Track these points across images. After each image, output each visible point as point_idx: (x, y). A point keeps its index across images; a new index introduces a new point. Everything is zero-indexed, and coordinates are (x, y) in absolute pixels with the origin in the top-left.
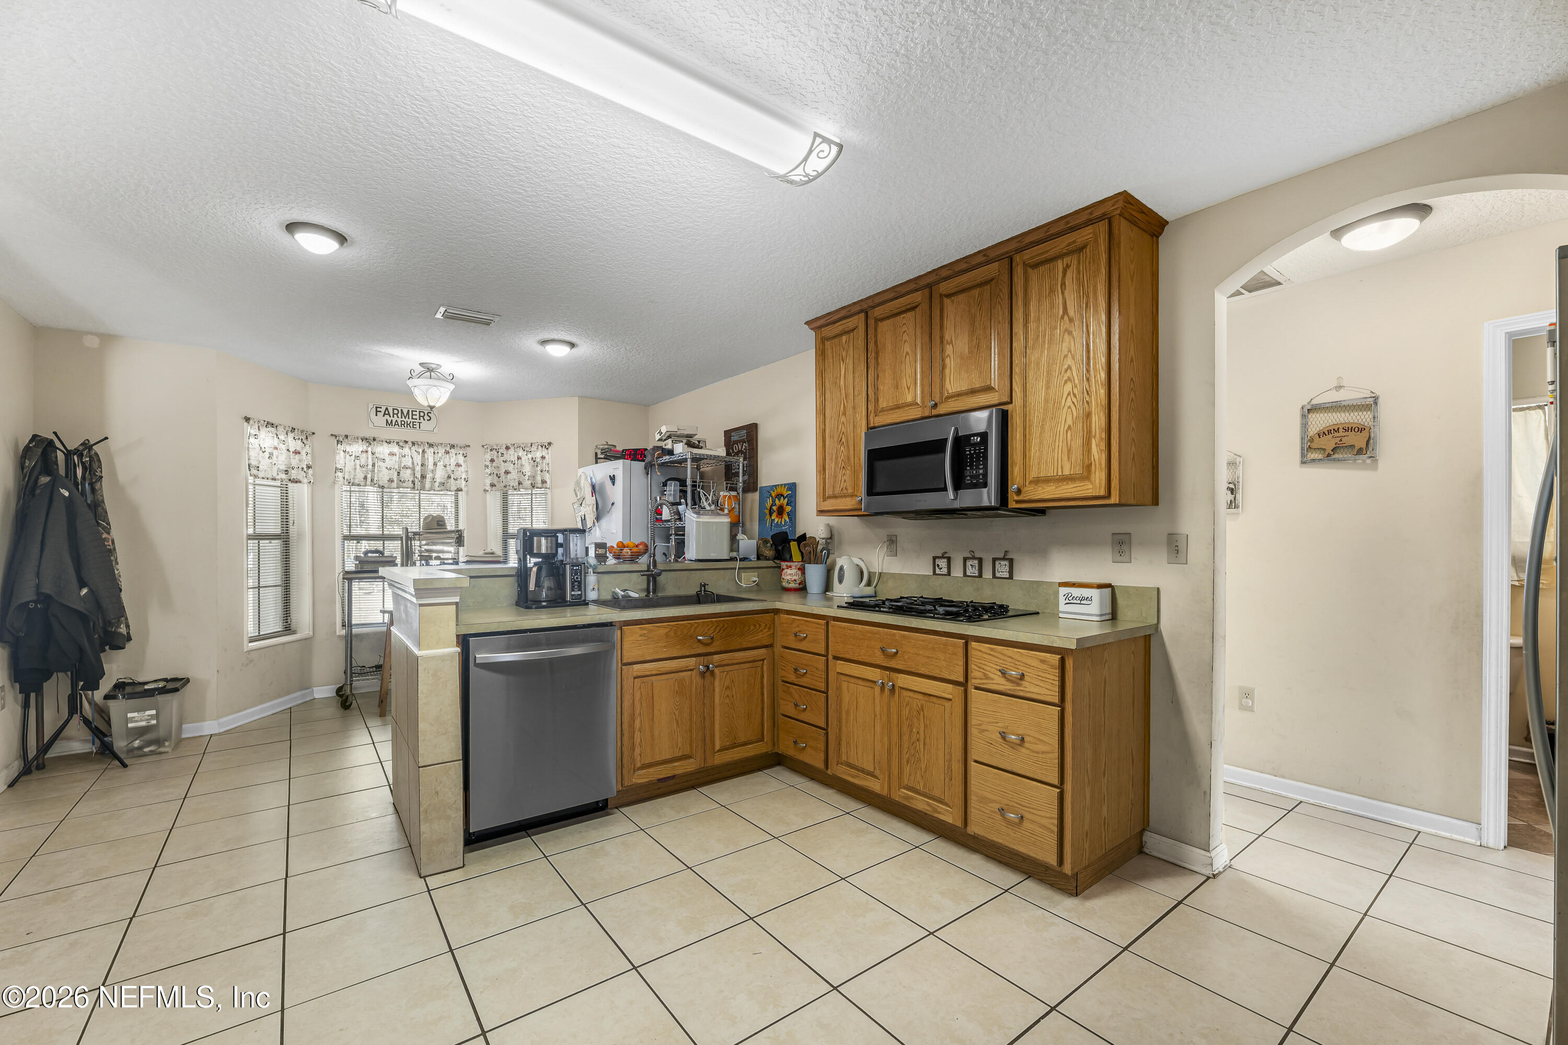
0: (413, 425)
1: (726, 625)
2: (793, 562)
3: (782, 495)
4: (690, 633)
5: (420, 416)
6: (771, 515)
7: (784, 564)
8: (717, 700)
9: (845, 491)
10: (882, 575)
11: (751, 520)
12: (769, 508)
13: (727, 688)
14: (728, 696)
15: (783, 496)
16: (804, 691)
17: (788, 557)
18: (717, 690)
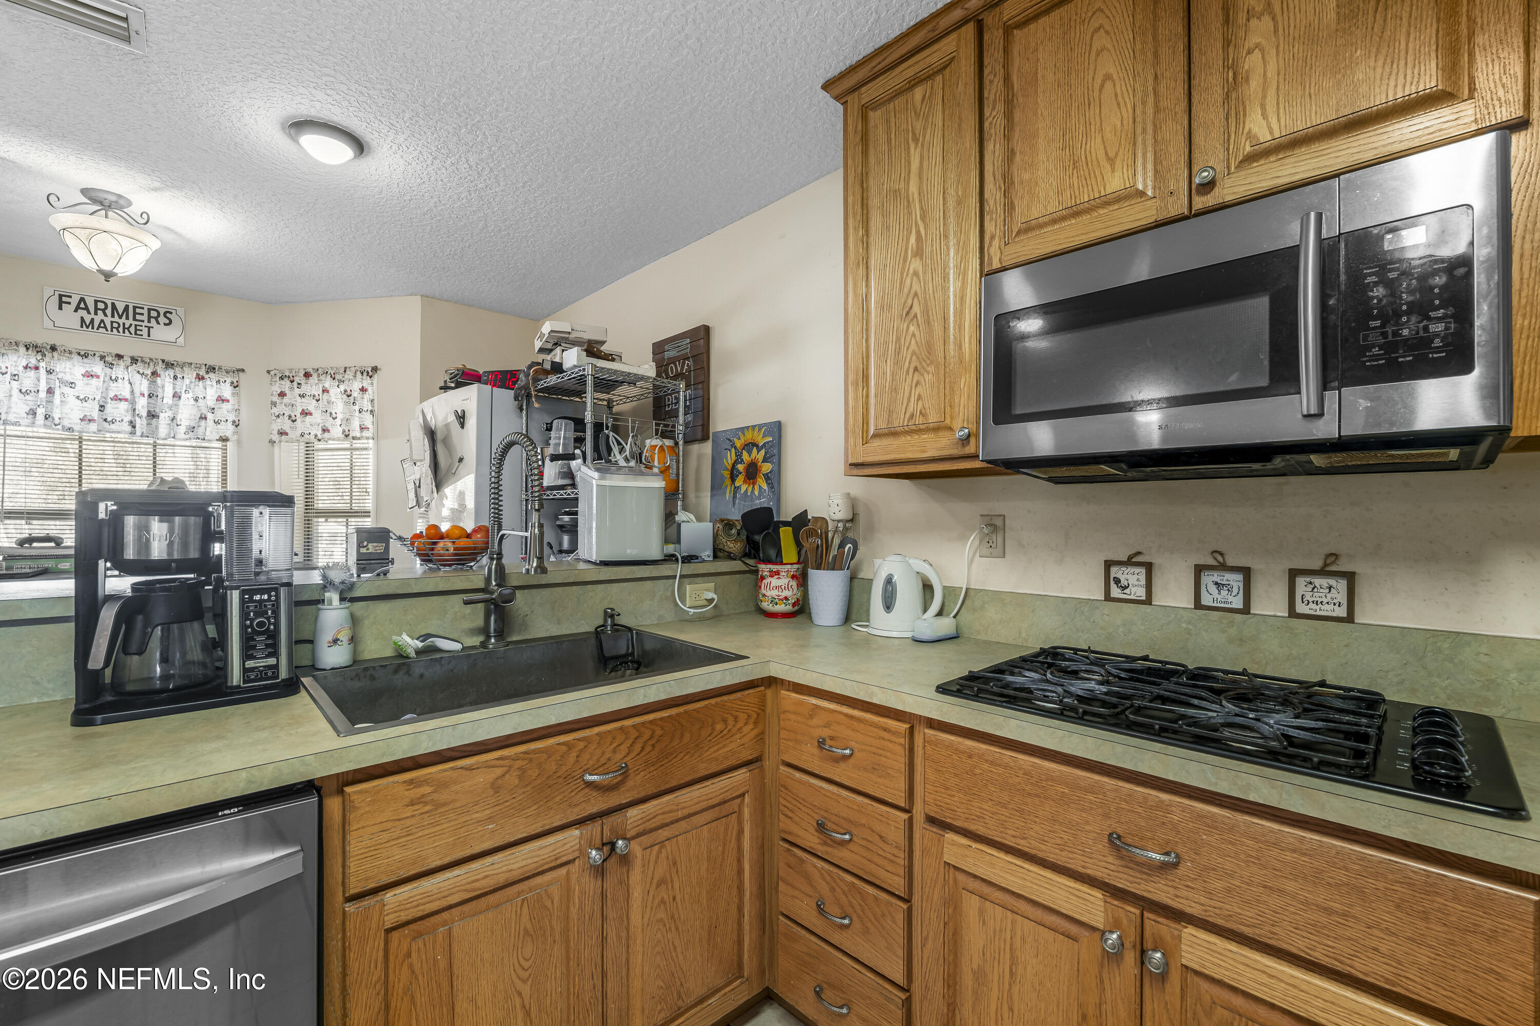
0: (136, 330)
1: (659, 732)
2: (782, 563)
3: (754, 445)
4: (564, 768)
5: (150, 317)
6: (733, 479)
7: (764, 568)
8: (636, 917)
9: (919, 420)
10: (972, 593)
11: (698, 489)
12: (730, 468)
13: (662, 882)
14: (663, 902)
15: (757, 446)
16: (843, 880)
17: (772, 553)
18: (637, 894)
